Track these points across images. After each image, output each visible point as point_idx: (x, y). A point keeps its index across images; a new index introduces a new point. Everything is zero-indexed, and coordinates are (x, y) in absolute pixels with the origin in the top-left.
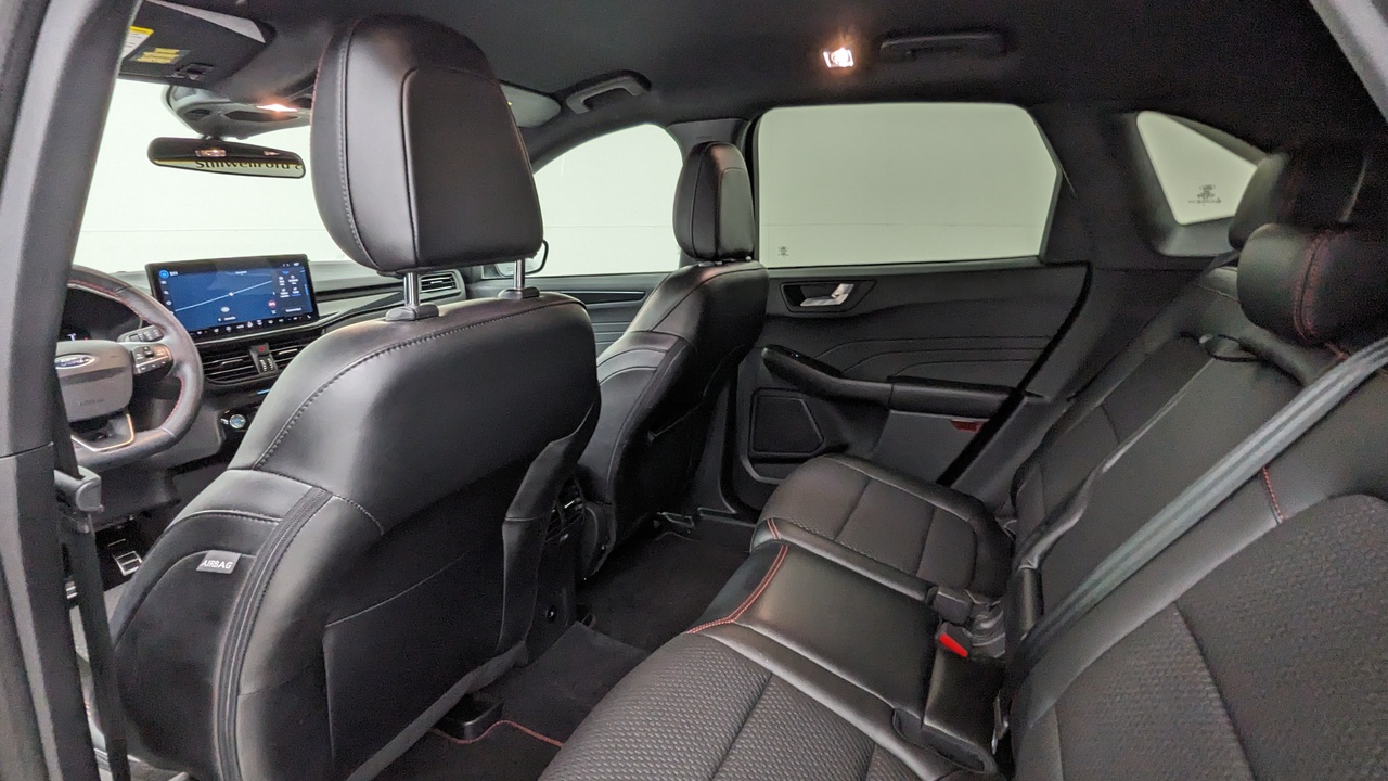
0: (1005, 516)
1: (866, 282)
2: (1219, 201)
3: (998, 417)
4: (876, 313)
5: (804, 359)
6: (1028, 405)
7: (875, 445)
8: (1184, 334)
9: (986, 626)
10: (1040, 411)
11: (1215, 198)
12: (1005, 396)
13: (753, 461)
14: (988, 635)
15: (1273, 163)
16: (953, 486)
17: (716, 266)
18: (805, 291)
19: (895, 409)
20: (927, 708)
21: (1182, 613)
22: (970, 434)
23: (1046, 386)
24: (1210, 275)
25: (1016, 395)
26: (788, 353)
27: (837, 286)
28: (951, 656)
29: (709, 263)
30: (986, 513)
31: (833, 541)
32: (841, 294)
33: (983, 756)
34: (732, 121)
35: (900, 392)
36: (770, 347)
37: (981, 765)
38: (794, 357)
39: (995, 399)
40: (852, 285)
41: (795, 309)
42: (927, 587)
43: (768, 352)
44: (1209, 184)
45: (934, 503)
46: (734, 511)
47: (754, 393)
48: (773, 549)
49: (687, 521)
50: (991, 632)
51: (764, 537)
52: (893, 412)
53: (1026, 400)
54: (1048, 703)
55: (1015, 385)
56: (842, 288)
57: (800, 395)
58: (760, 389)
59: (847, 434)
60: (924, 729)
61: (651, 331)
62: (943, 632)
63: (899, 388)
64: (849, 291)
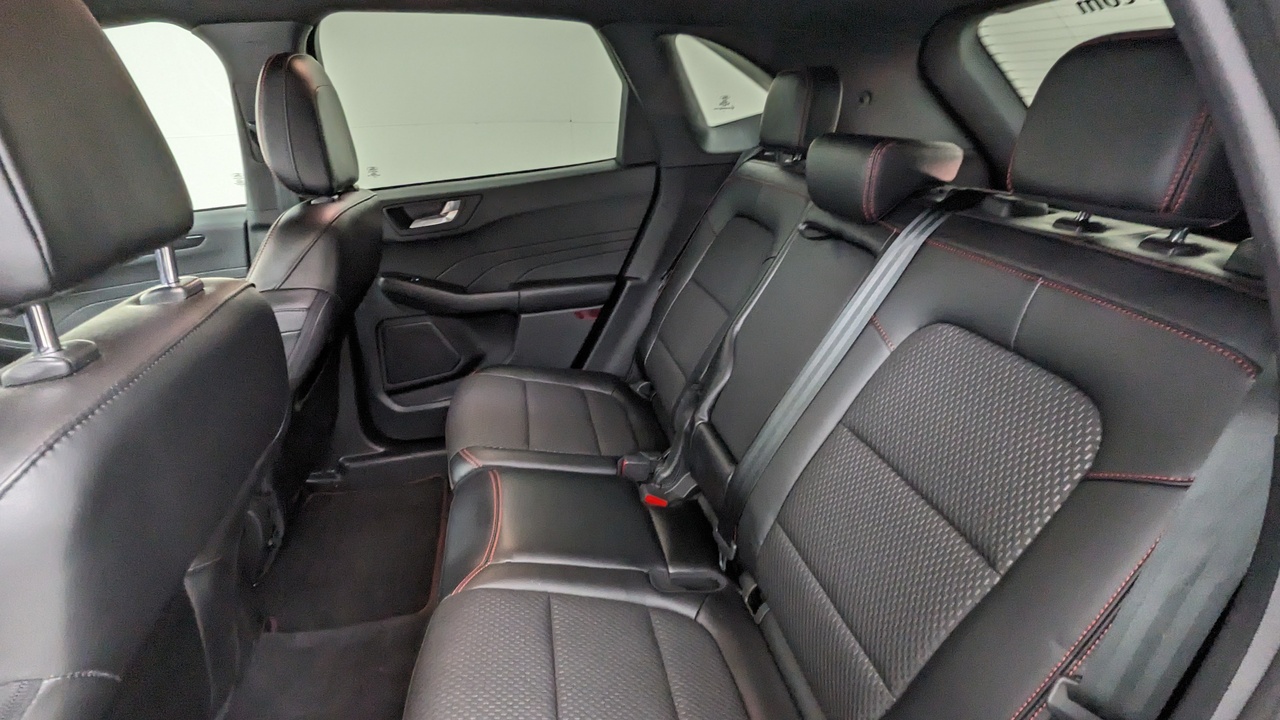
0: (636, 382)
1: (472, 198)
2: (733, 108)
3: (610, 302)
4: (489, 226)
5: (425, 282)
6: (631, 288)
7: (512, 350)
8: (740, 215)
9: (665, 475)
10: (640, 290)
11: (730, 106)
12: (613, 284)
13: (390, 393)
14: (673, 482)
15: (785, 84)
16: (585, 368)
17: (334, 201)
18: (410, 212)
19: (526, 312)
20: (667, 560)
21: (852, 430)
22: (590, 321)
23: (640, 268)
24: (743, 168)
25: (620, 280)
26: (408, 279)
27: (444, 204)
28: (660, 510)
29: (324, 199)
30: (620, 383)
31: (526, 451)
32: (450, 213)
33: (714, 575)
34: (289, 24)
35: (528, 298)
36: (386, 275)
37: (716, 584)
38: (414, 282)
39: (606, 287)
40: (459, 202)
41: (405, 232)
42: (614, 461)
43: (385, 282)
44: (725, 94)
45: (583, 387)
46: (381, 450)
47: (377, 328)
48: (480, 477)
49: (332, 476)
50: (673, 477)
51: (462, 471)
52: (523, 316)
53: (629, 283)
54: (769, 521)
55: (616, 271)
56: (449, 205)
57: (426, 318)
58: (382, 321)
59: (482, 345)
60: (672, 577)
61: (279, 290)
62: (645, 493)
63: (526, 293)
64: (458, 206)
